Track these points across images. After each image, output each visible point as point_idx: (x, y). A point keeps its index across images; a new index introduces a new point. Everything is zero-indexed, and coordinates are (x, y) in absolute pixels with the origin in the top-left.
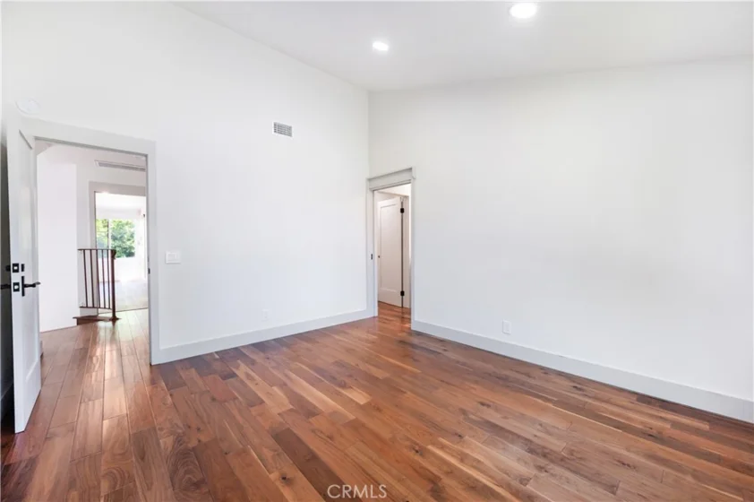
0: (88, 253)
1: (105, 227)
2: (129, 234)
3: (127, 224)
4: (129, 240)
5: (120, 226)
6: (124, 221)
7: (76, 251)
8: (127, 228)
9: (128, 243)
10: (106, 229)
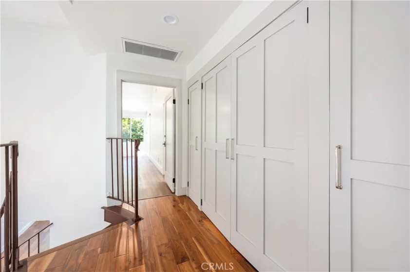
0: (114, 141)
1: (128, 124)
2: (139, 127)
3: (138, 122)
4: (139, 131)
5: (135, 123)
6: (137, 121)
7: (105, 139)
8: (138, 124)
9: (139, 133)
10: (129, 125)
